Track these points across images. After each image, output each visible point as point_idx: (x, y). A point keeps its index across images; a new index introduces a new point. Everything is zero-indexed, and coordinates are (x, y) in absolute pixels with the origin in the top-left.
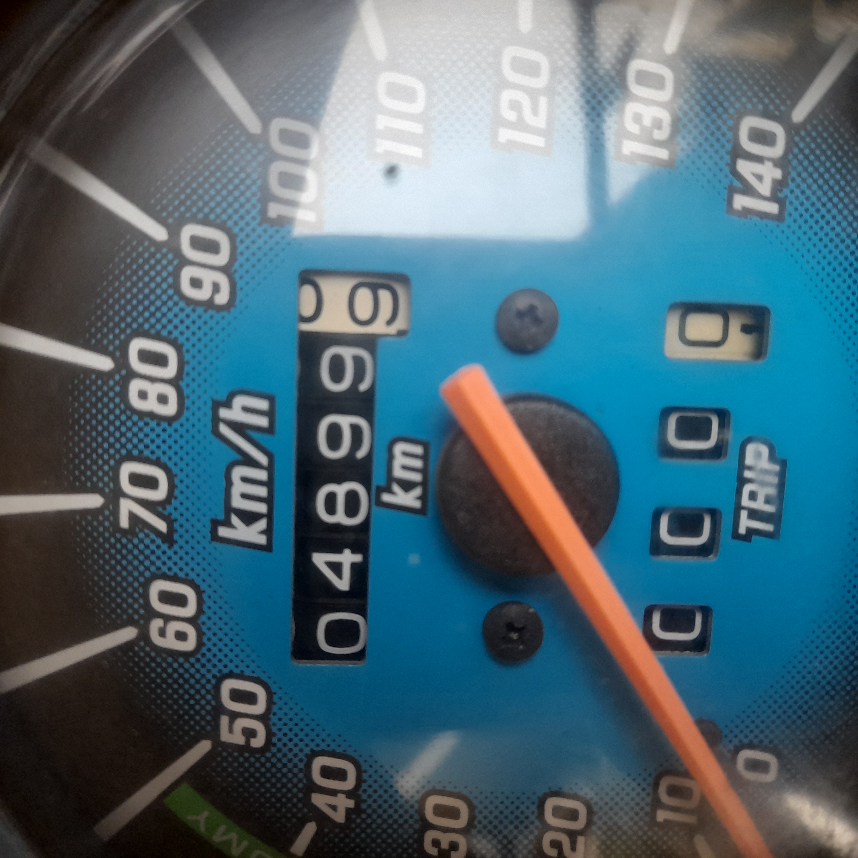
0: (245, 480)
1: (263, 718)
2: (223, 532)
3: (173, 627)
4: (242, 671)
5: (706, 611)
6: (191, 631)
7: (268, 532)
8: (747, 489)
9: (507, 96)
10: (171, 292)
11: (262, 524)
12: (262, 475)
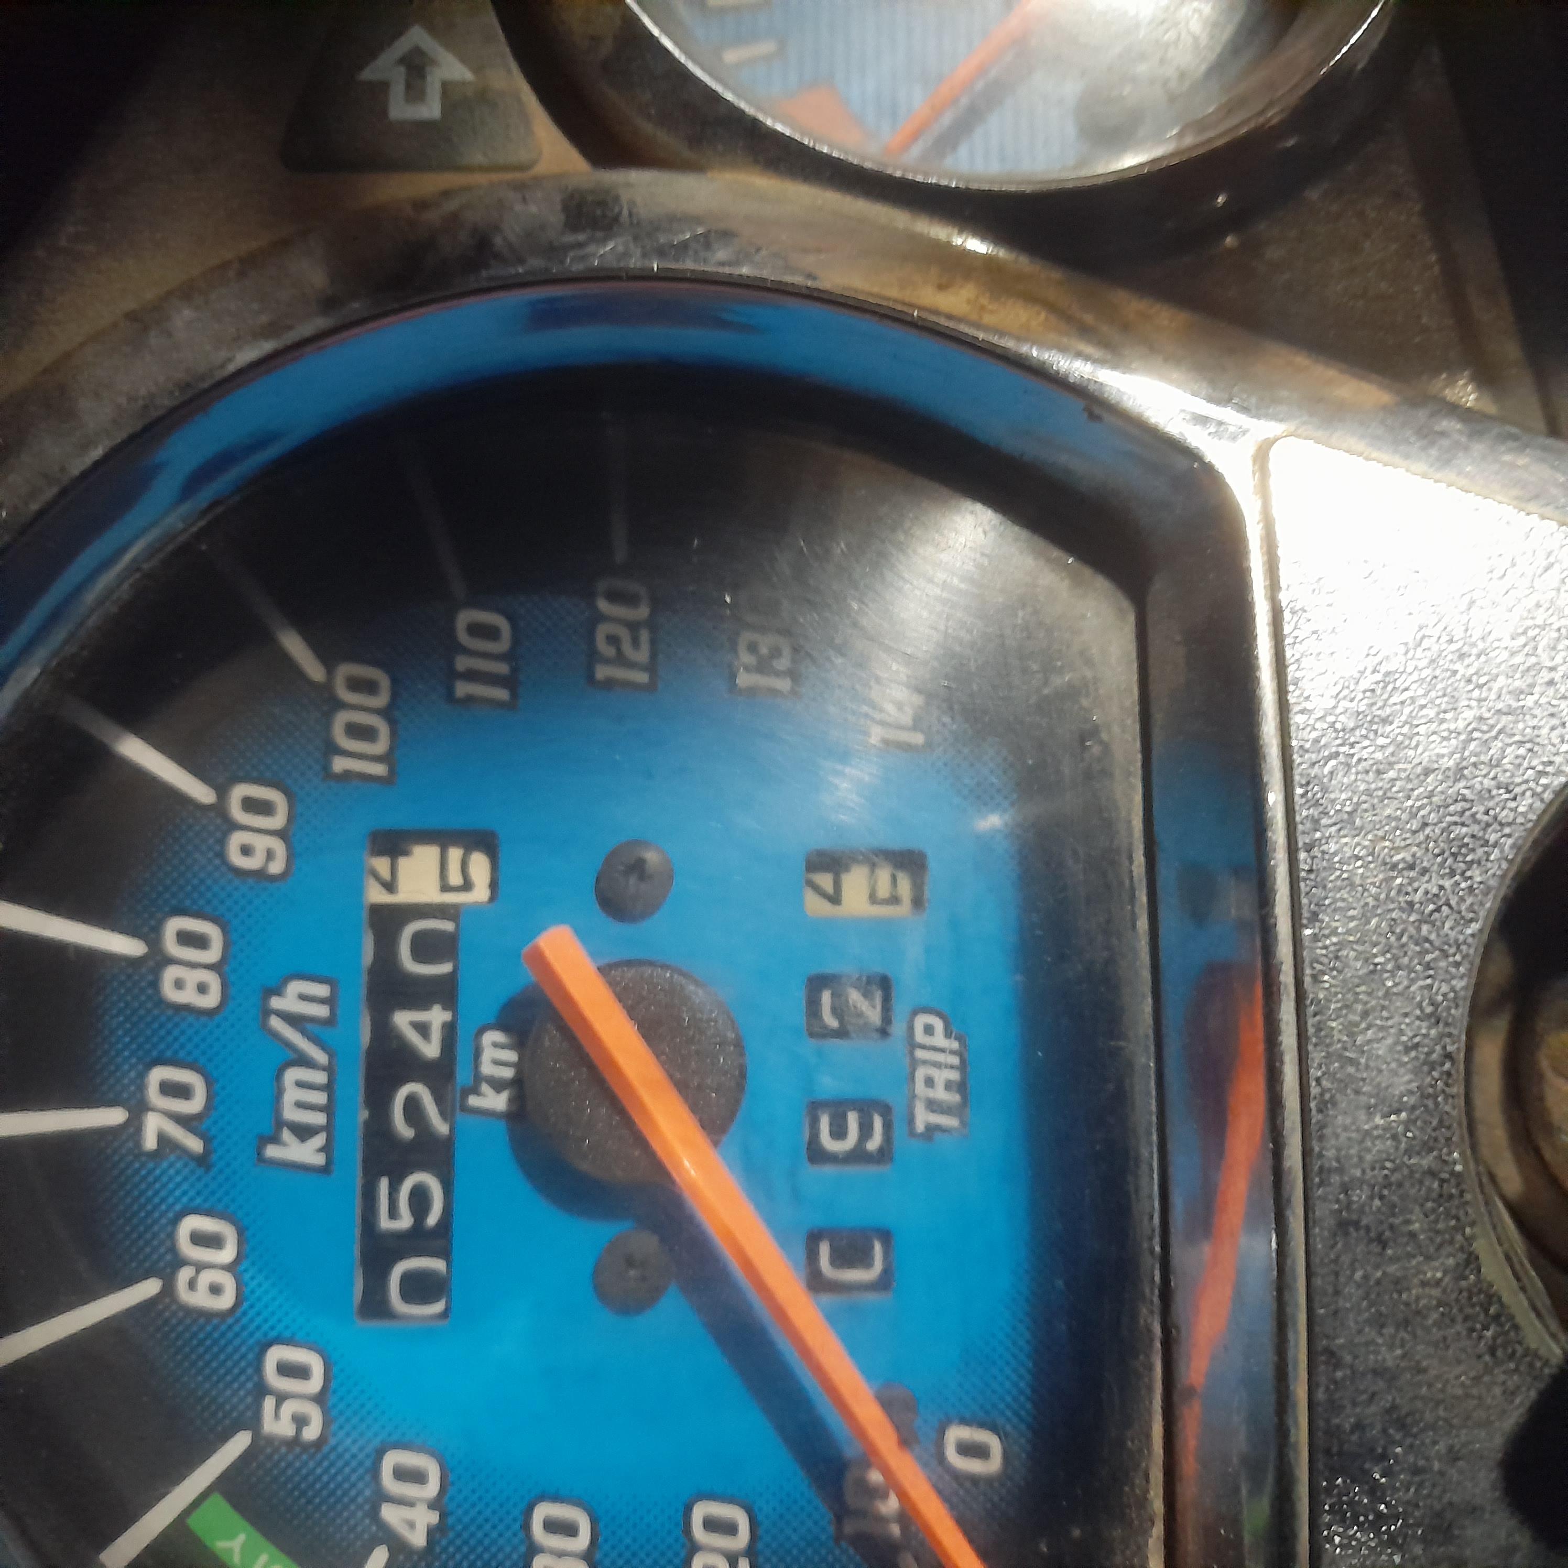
0: (300, 1084)
1: (320, 1399)
2: (272, 1151)
3: (207, 1277)
4: (294, 1335)
5: (886, 1237)
6: (228, 1283)
7: (326, 1149)
8: (921, 1074)
9: (602, 631)
10: (217, 862)
11: (319, 1140)
12: (320, 1078)
